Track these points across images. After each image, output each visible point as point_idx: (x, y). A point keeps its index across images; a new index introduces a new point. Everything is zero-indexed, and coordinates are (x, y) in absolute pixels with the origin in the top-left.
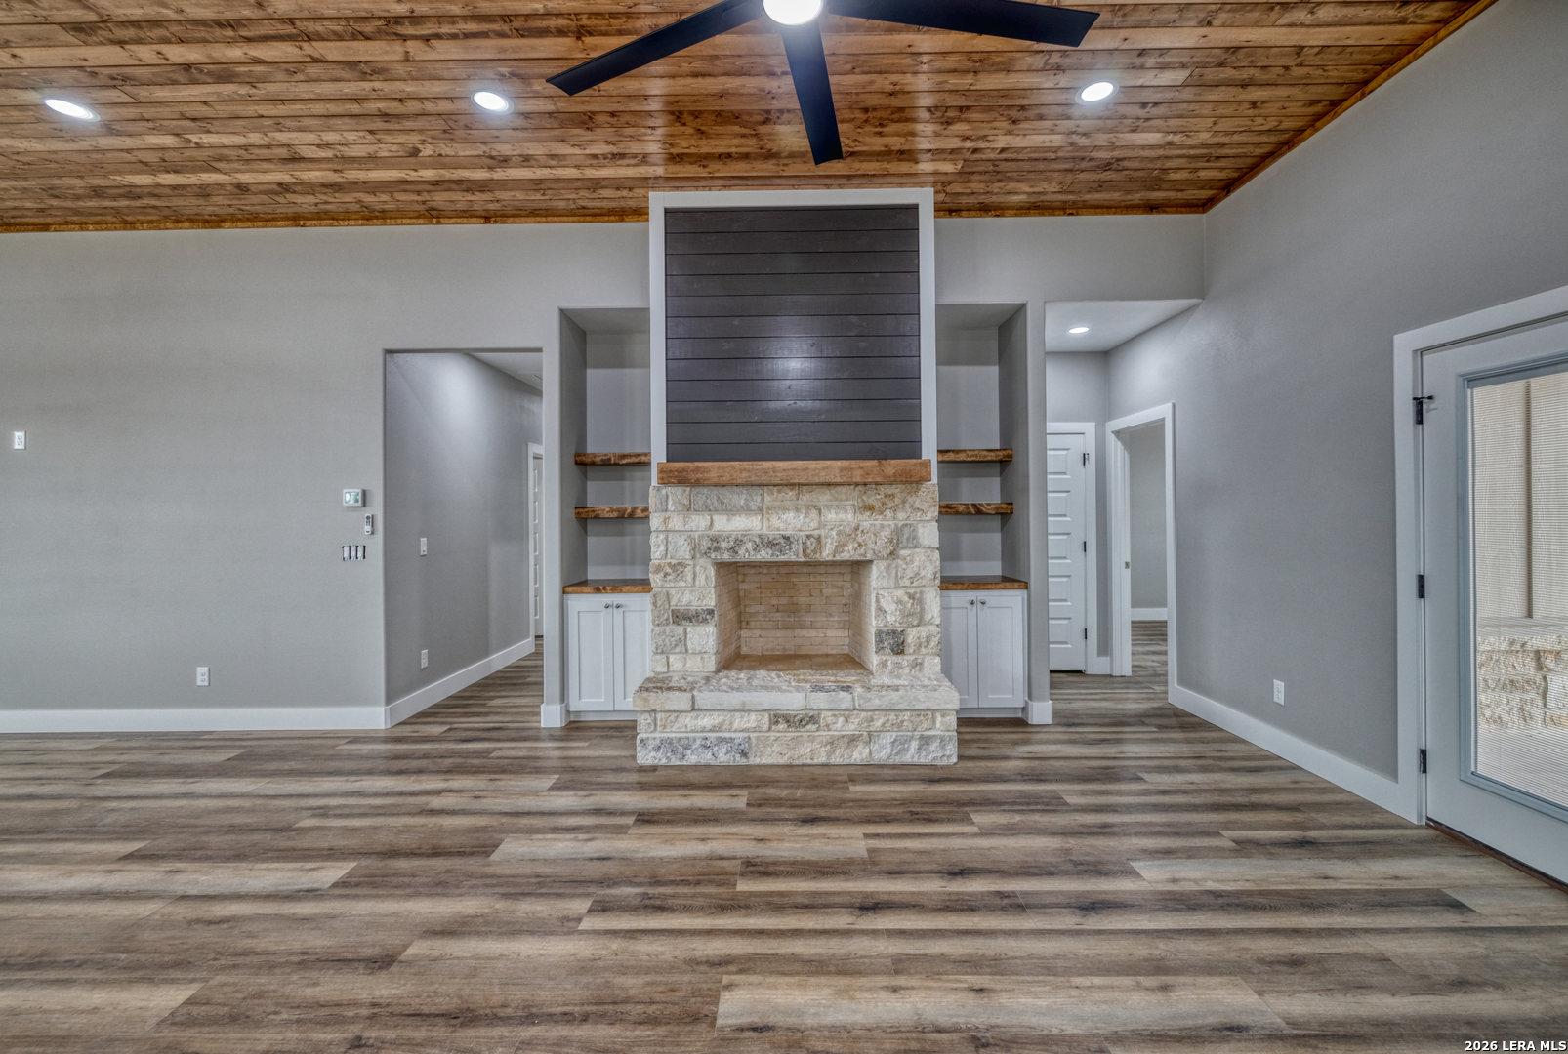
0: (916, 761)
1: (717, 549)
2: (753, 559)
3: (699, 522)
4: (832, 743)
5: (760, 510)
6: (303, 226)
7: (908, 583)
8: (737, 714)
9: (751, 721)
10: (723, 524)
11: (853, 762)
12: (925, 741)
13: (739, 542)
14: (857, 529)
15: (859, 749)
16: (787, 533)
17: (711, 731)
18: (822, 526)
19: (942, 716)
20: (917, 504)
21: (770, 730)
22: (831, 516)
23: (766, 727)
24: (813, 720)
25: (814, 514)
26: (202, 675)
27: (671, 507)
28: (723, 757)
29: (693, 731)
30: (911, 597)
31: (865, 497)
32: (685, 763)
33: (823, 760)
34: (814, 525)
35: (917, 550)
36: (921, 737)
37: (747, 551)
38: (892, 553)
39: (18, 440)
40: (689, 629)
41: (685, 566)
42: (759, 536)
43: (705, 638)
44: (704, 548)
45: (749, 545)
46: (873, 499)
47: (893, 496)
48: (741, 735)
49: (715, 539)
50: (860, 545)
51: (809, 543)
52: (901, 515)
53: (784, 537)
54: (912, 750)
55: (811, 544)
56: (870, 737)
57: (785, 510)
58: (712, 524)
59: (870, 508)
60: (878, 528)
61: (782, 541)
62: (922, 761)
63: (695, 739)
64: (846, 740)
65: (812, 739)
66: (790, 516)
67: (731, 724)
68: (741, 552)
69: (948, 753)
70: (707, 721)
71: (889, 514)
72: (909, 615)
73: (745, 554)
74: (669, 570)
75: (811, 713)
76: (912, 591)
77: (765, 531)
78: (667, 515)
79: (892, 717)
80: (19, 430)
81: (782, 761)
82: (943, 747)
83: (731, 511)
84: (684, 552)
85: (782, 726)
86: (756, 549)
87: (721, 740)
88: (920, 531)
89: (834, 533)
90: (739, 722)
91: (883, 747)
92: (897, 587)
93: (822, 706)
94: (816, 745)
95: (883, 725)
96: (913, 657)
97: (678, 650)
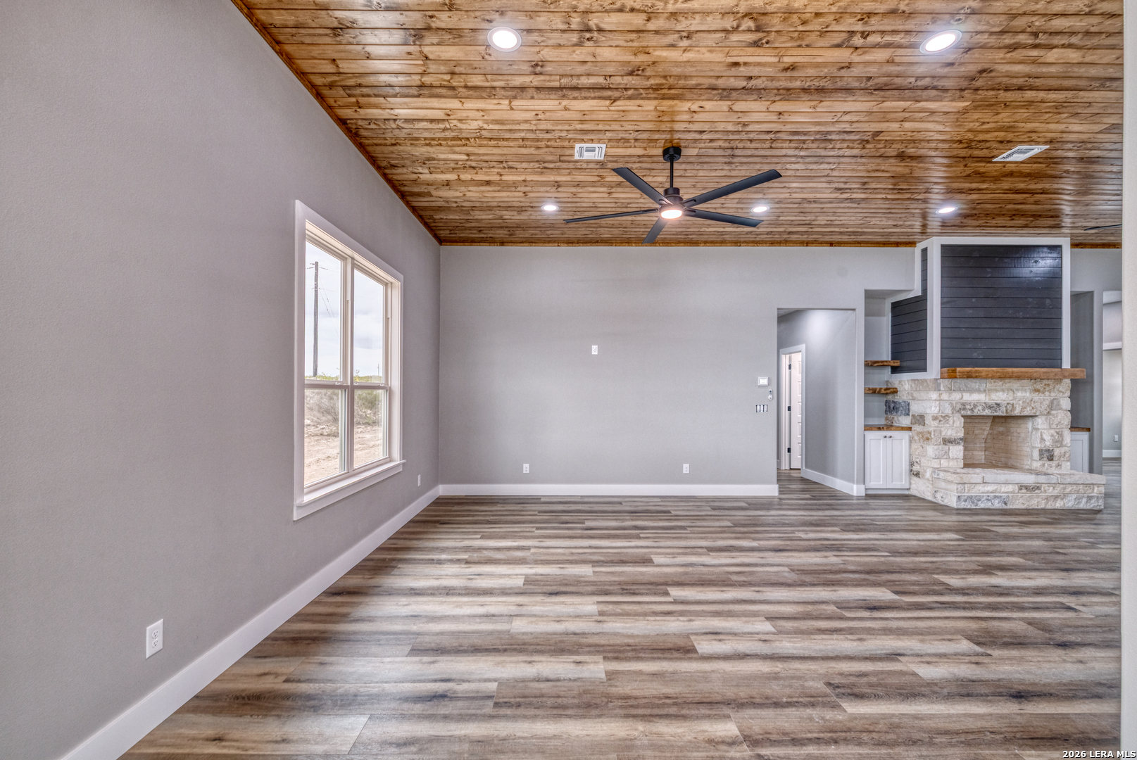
0: (1085, 507)
1: (964, 409)
2: (982, 414)
3: (956, 396)
4: (1047, 499)
5: (985, 391)
6: (740, 246)
7: (1055, 427)
8: (1003, 485)
9: (1010, 488)
10: (968, 397)
11: (1056, 508)
12: (1090, 498)
13: (975, 406)
14: (1032, 400)
15: (1058, 502)
16: (998, 402)
17: (991, 493)
18: (1014, 399)
19: (1098, 487)
20: (1061, 389)
21: (1018, 492)
22: (1019, 394)
23: (1017, 491)
24: (1038, 488)
25: (1011, 393)
26: (686, 468)
27: (942, 388)
28: (997, 504)
29: (983, 493)
30: (1058, 433)
31: (1035, 386)
32: (978, 507)
33: (1042, 506)
34: (1011, 398)
35: (1059, 411)
36: (1088, 497)
37: (979, 410)
38: (1048, 412)
39: (595, 350)
40: (951, 447)
41: (949, 417)
42: (985, 403)
43: (957, 451)
44: (957, 409)
45: (980, 408)
46: (1039, 386)
47: (1049, 385)
48: (1005, 495)
49: (963, 404)
50: (1033, 408)
51: (1008, 407)
52: (1053, 394)
53: (996, 404)
54: (1083, 502)
55: (1009, 407)
56: (1065, 496)
57: (997, 391)
58: (962, 397)
59: (1038, 391)
60: (1043, 400)
61: (995, 406)
62: (1088, 507)
63: (983, 496)
64: (1053, 497)
65: (1038, 497)
66: (1000, 394)
67: (1001, 489)
68: (976, 411)
69: (1100, 504)
70: (990, 488)
71: (1047, 393)
72: (1057, 442)
73: (977, 412)
74: (942, 419)
75: (1038, 485)
76: (1058, 430)
77: (987, 401)
78: (941, 392)
79: (1075, 487)
80: (594, 345)
81: (1023, 507)
82: (1098, 501)
83: (971, 391)
84: (948, 410)
85: (1024, 491)
86: (983, 410)
87: (995, 497)
88: (1062, 402)
89: (1021, 402)
90: (1004, 489)
91: (1070, 501)
92: (1051, 428)
93: (1043, 482)
94: (1040, 500)
95: (1071, 491)
96: (1057, 462)
97: (945, 457)
